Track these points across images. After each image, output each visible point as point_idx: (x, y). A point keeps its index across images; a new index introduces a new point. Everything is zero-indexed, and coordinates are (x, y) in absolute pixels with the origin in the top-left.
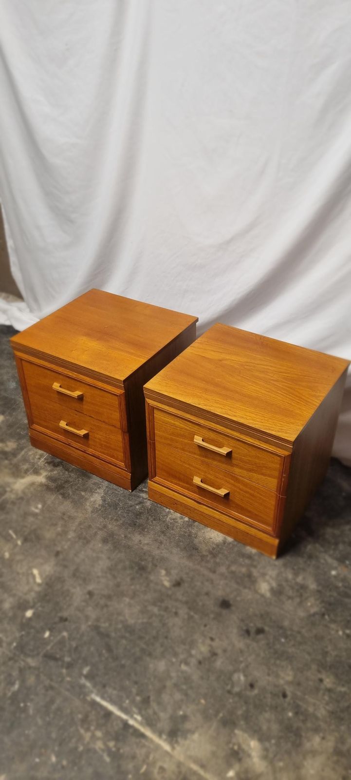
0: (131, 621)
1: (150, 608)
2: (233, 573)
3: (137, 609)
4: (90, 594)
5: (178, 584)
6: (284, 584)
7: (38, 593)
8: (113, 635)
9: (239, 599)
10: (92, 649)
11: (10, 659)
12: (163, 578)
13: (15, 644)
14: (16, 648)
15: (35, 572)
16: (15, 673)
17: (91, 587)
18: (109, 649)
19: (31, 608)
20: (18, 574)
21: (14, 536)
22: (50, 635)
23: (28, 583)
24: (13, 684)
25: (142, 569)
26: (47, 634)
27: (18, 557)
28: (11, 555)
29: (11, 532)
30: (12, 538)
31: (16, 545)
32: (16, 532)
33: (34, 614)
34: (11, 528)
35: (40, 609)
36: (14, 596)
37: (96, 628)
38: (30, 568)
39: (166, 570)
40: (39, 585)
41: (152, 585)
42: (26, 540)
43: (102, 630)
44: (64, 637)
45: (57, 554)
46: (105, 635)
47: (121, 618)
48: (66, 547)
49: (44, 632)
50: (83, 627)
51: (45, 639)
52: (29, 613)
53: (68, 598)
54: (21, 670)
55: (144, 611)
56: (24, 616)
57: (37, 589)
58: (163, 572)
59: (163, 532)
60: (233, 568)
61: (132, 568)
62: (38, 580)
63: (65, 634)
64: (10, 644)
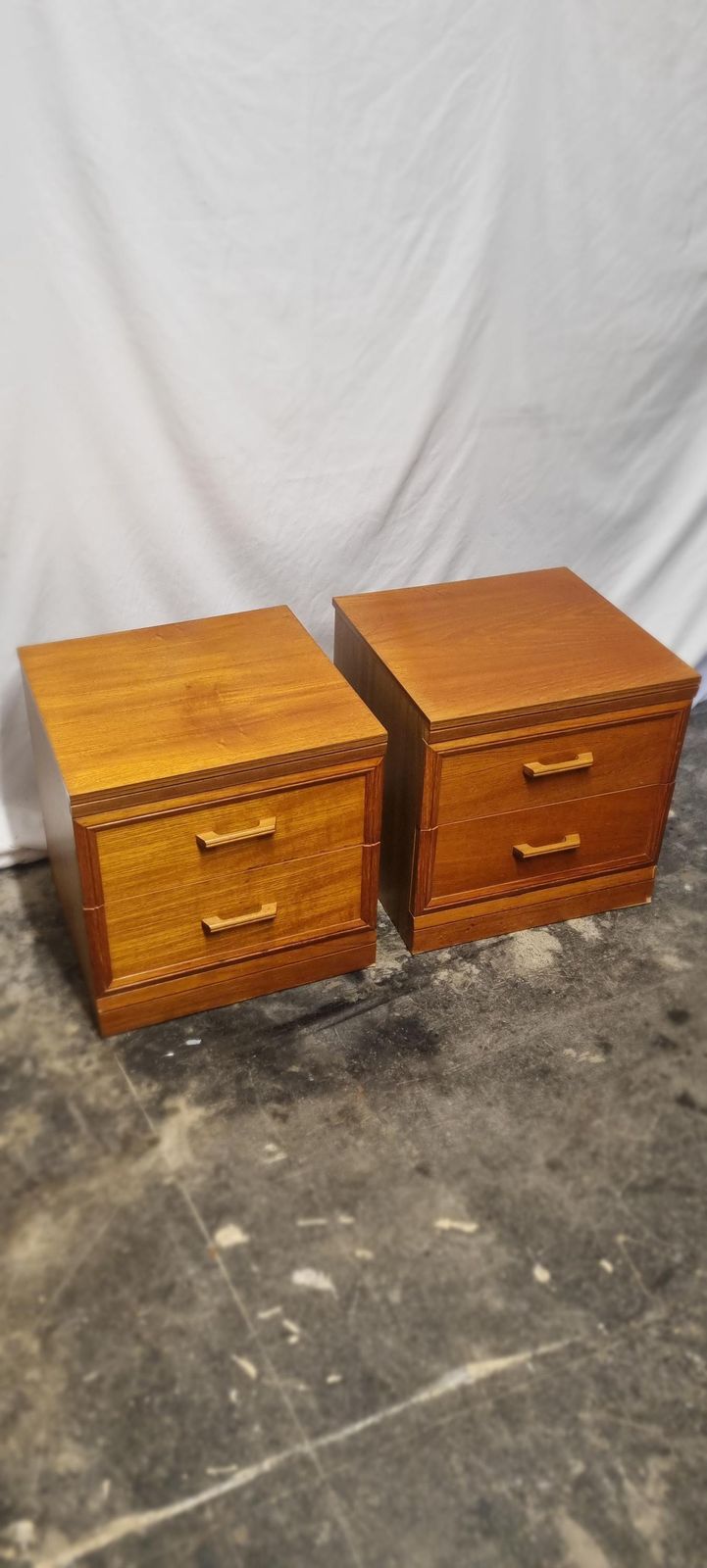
0: (647, 1138)
1: (633, 1101)
2: (624, 978)
3: (626, 1119)
4: (553, 1166)
5: (606, 1047)
6: (677, 940)
7: (500, 1240)
8: (661, 1173)
9: (677, 996)
10: (675, 1214)
11: (631, 1346)
12: (583, 1057)
13: (601, 1326)
14: (609, 1327)
15: (444, 1224)
16: (668, 1350)
17: (540, 1159)
18: (689, 1191)
19: (530, 1264)
20: (427, 1254)
21: (321, 1221)
22: (613, 1261)
23: (465, 1248)
24: (690, 1363)
25: (545, 1072)
26: (607, 1266)
27: (386, 1237)
28: (366, 1246)
29: (302, 1223)
30: (323, 1227)
31: (349, 1228)
32: (312, 1212)
33: (546, 1266)
34: (293, 1217)
35: (540, 1253)
36: (481, 1282)
37: (633, 1190)
38: (428, 1228)
39: (567, 1046)
40: (481, 1230)
41: (588, 1078)
42: (348, 1207)
43: (642, 1183)
44: (626, 1244)
45: (423, 1170)
46: (656, 1185)
47: (632, 1148)
48: (415, 1152)
49: (602, 1270)
50: (622, 1206)
51: (615, 1273)
52: (541, 1274)
53: (543, 1201)
54: (666, 1337)
55: (637, 1112)
56: (542, 1286)
57: (489, 1238)
58: (569, 1051)
59: (482, 1011)
60: (616, 973)
61: (532, 1085)
62: (470, 1227)
63: (621, 1239)
64: (595, 1333)
